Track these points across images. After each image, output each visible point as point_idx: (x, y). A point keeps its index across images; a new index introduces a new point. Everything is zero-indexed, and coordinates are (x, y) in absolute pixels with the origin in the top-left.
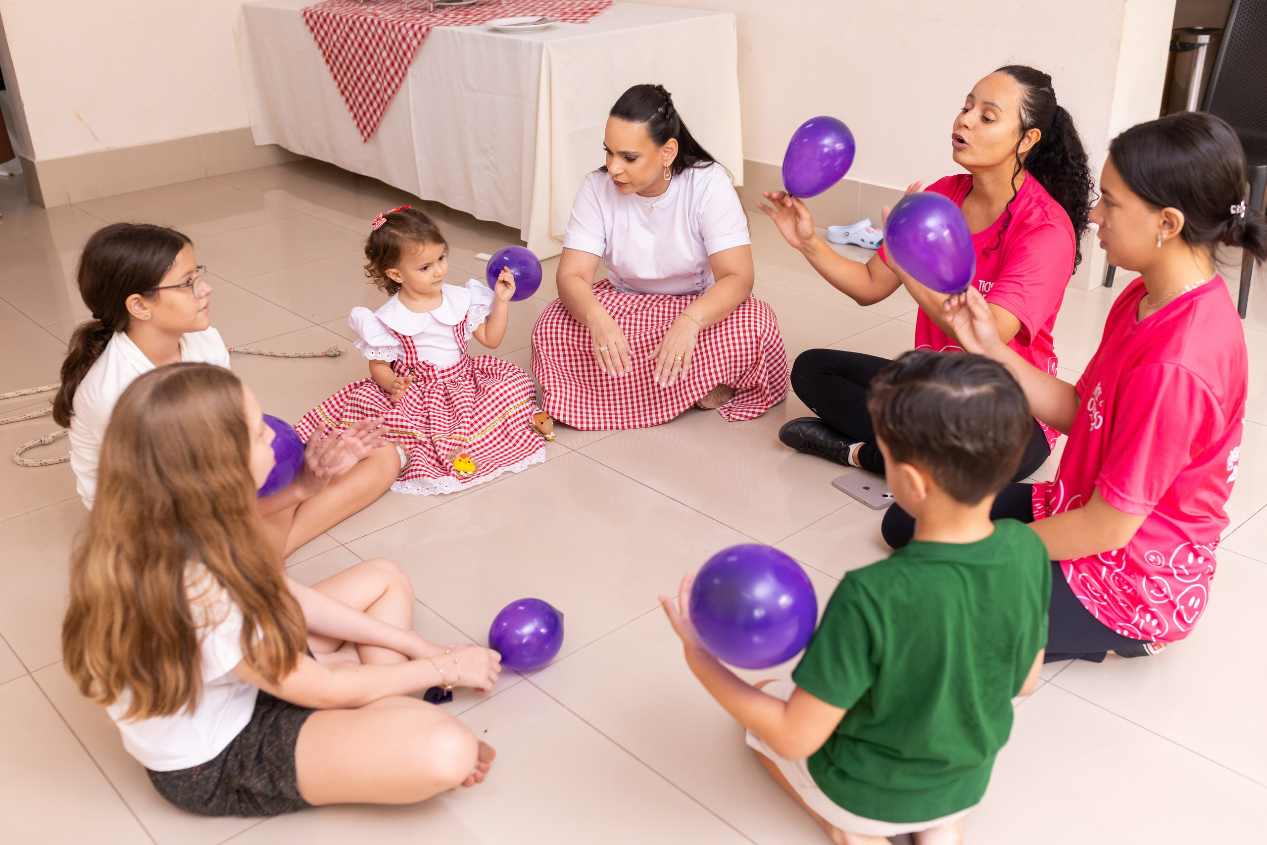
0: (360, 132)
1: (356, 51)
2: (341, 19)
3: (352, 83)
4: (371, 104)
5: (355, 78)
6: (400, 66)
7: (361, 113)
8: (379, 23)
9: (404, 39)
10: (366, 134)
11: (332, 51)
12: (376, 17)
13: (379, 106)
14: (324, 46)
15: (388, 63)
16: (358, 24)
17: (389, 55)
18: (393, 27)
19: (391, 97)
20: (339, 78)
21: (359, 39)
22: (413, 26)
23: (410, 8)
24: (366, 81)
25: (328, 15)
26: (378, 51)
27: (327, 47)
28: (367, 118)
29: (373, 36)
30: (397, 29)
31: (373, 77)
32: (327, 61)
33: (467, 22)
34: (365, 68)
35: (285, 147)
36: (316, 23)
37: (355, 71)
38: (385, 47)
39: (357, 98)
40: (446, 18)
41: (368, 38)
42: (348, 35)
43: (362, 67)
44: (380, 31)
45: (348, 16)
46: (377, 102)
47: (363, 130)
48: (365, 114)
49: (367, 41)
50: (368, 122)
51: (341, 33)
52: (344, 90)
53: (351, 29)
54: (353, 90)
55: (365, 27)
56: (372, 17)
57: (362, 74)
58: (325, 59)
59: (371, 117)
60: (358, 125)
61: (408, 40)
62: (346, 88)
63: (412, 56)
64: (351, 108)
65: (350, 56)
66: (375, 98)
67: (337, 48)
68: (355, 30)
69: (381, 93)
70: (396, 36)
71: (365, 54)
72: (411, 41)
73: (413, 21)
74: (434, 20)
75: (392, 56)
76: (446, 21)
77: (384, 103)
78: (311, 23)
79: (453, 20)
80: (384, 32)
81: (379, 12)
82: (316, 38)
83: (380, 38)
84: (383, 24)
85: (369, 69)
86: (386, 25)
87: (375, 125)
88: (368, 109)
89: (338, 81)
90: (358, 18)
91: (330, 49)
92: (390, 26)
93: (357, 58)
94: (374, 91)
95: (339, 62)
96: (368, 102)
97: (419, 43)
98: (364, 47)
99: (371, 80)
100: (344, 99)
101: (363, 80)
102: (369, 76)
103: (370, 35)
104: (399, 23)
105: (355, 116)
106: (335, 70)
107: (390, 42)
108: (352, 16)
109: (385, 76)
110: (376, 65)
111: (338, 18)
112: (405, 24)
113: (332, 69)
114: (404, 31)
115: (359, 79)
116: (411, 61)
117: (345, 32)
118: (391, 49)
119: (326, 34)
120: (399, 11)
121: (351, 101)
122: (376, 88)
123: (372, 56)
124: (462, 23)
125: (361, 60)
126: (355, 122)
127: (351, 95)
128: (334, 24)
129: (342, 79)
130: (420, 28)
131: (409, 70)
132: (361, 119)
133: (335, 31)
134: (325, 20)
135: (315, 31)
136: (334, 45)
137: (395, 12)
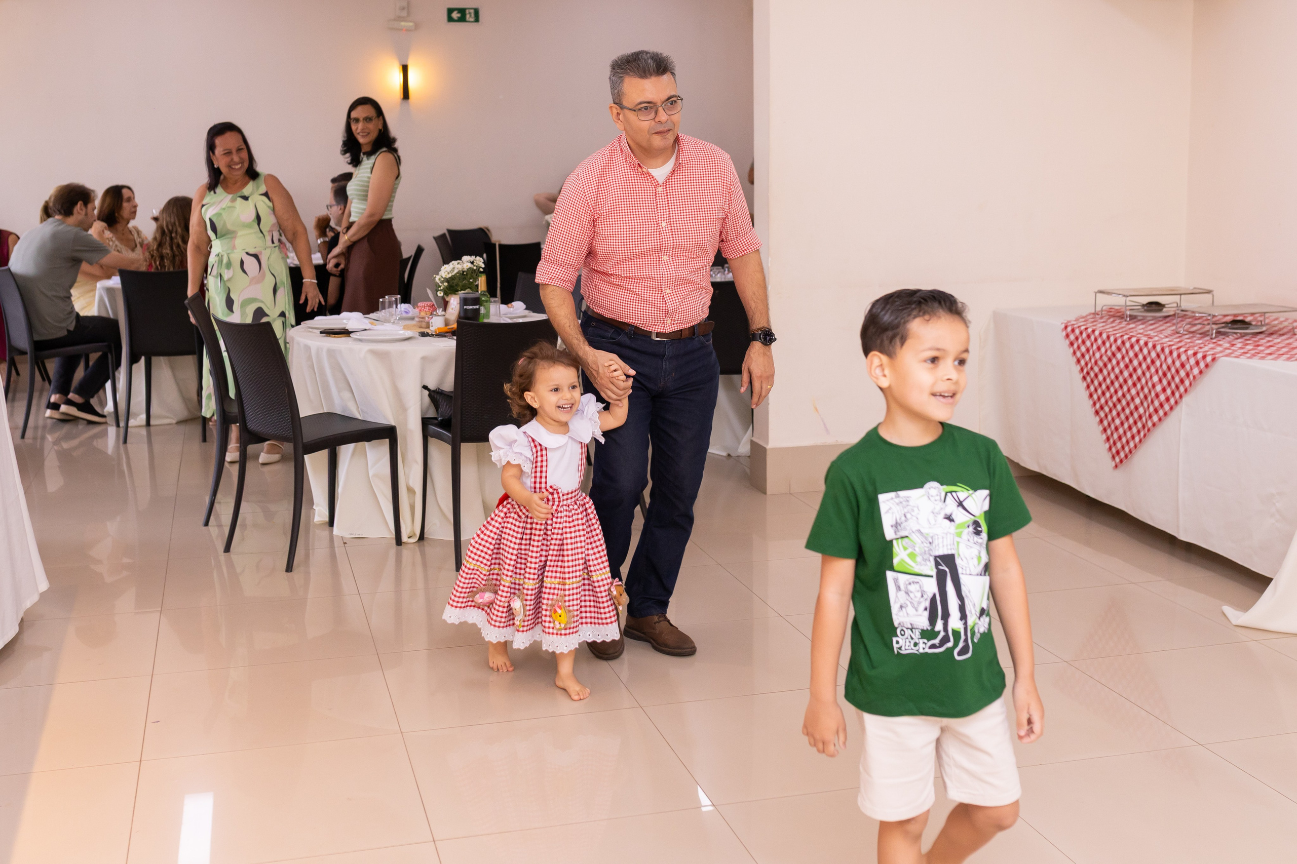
0: (1111, 456)
1: (1121, 372)
2: (1108, 337)
3: (1110, 404)
4: (1130, 428)
5: (1115, 399)
6: (1173, 393)
7: (1115, 436)
8: (1154, 347)
9: (1183, 365)
10: (1117, 459)
11: (1092, 368)
12: (1150, 340)
13: (1139, 432)
14: (1083, 363)
15: (1159, 388)
16: (1128, 345)
17: (1160, 381)
18: (1171, 353)
19: (1157, 424)
20: (1095, 397)
21: (1127, 360)
22: (1195, 354)
23: (1186, 331)
24: (1128, 404)
25: (1093, 331)
26: (1148, 375)
27: (1086, 364)
28: (1122, 443)
29: (1145, 359)
30: (1175, 354)
31: (1137, 401)
32: (1084, 378)
33: (1260, 355)
34: (1129, 390)
35: (1016, 461)
36: (1077, 338)
37: (1116, 392)
38: (1157, 371)
39: (1113, 420)
40: (1233, 348)
41: (1138, 360)
42: (1114, 355)
43: (1125, 388)
44: (1153, 354)
45: (1118, 335)
46: (1137, 427)
47: (1115, 455)
48: (1120, 438)
49: (1135, 363)
50: (1123, 447)
51: (1106, 351)
52: (1099, 410)
53: (1119, 349)
54: (1111, 411)
55: (1137, 348)
56: (1145, 339)
57: (1124, 395)
58: (1082, 375)
59: (1128, 442)
60: (1110, 448)
61: (1188, 367)
62: (1102, 408)
63: (1191, 384)
64: (1105, 430)
65: (1112, 376)
66: (1135, 423)
67: (1098, 366)
68: (1124, 351)
69: (1144, 419)
70: (1174, 362)
71: (1131, 375)
72: (1191, 369)
73: (1196, 348)
74: (1219, 349)
75: (1165, 382)
76: (1235, 351)
77: (1146, 429)
78: (1072, 337)
79: (1242, 351)
80: (1158, 356)
81: (1152, 333)
82: (1074, 353)
83: (1153, 362)
84: (1159, 348)
85: (1133, 392)
86: (1163, 350)
87: (1130, 451)
88: (1125, 433)
89: (1093, 399)
90: (1129, 339)
91: (1089, 366)
92: (1167, 351)
93: (1121, 379)
94: (1136, 415)
95: (1098, 380)
96: (1126, 426)
97: (1201, 372)
98: (1131, 368)
99: (1134, 403)
100: (1098, 419)
101: (1124, 402)
102: (1133, 399)
103: (1141, 357)
104: (1178, 348)
105: (1108, 439)
106: (1092, 388)
107: (1165, 367)
108: (1122, 336)
109: (1152, 402)
110: (1142, 388)
111: (1104, 336)
112: (1186, 351)
113: (1088, 387)
114: (1184, 358)
115: (1119, 400)
116: (1188, 390)
117: (1111, 351)
118: (1165, 374)
119: (1088, 350)
120: (1174, 334)
121: (1105, 423)
122: (1138, 413)
123: (1139, 379)
124: (1254, 355)
125: (1125, 381)
126: (1107, 446)
127: (1106, 416)
128: (1100, 341)
129: (1099, 399)
130: (1204, 357)
131: (1184, 399)
132: (1115, 443)
133: (1099, 349)
134: (1089, 336)
135: (1075, 346)
136: (1096, 363)
137: (1170, 335)
